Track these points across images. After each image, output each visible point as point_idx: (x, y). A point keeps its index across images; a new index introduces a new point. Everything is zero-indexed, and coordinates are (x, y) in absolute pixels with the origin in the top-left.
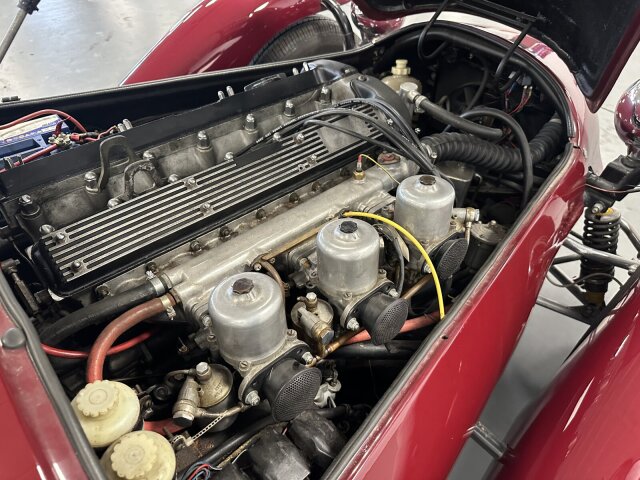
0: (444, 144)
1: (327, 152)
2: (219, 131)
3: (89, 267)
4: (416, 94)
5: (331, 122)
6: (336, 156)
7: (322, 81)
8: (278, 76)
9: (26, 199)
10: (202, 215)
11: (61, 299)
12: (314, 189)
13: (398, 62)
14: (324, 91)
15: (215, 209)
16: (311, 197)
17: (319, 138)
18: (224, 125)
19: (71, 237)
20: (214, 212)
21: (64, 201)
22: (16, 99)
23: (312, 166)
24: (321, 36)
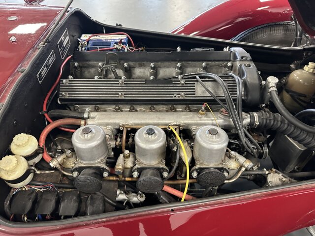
0: (270, 120)
1: (194, 94)
2: (164, 65)
3: (68, 97)
4: (274, 85)
5: (203, 81)
6: (198, 98)
7: (231, 59)
8: (210, 49)
9: (76, 64)
10: (118, 97)
11: (60, 103)
12: (185, 109)
13: (310, 63)
14: (229, 64)
15: (125, 97)
16: (182, 111)
17: (194, 86)
18: (167, 64)
19: (69, 83)
20: (124, 98)
21: (91, 70)
22: (120, 25)
23: (181, 98)
24: (285, 34)
